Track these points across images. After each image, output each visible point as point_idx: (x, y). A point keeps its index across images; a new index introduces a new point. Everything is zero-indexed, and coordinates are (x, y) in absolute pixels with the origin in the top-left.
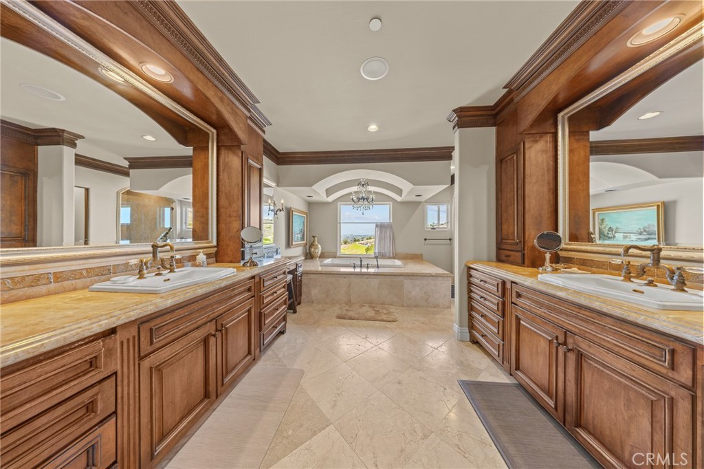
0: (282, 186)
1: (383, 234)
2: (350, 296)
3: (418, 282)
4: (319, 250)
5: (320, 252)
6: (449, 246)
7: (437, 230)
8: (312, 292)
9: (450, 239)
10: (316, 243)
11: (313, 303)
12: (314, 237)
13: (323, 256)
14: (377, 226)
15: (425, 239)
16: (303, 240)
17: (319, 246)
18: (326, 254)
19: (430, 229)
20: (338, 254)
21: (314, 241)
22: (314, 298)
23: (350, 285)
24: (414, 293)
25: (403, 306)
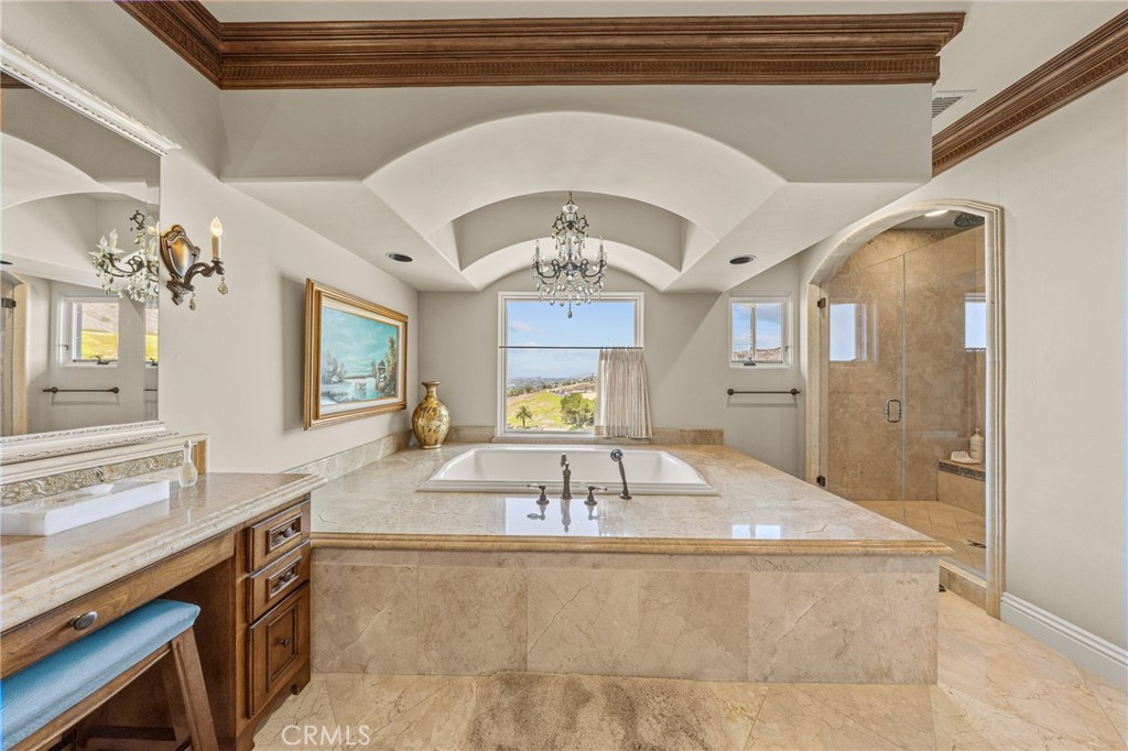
0: (236, 176)
1: (620, 380)
2: (522, 640)
3: (806, 578)
4: (442, 423)
5: (444, 428)
6: (794, 409)
7: (758, 366)
8: (361, 626)
9: (794, 392)
10: (434, 402)
11: (364, 670)
12: (427, 386)
13: (454, 437)
14: (603, 356)
15: (731, 392)
16: (395, 396)
17: (444, 411)
18: (467, 432)
19: (742, 366)
20: (499, 432)
21: (427, 398)
22: (370, 652)
23: (521, 596)
24: (790, 624)
25: (744, 678)
